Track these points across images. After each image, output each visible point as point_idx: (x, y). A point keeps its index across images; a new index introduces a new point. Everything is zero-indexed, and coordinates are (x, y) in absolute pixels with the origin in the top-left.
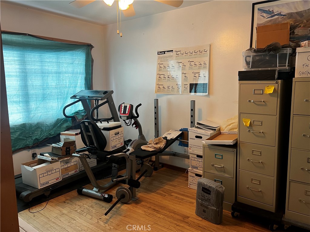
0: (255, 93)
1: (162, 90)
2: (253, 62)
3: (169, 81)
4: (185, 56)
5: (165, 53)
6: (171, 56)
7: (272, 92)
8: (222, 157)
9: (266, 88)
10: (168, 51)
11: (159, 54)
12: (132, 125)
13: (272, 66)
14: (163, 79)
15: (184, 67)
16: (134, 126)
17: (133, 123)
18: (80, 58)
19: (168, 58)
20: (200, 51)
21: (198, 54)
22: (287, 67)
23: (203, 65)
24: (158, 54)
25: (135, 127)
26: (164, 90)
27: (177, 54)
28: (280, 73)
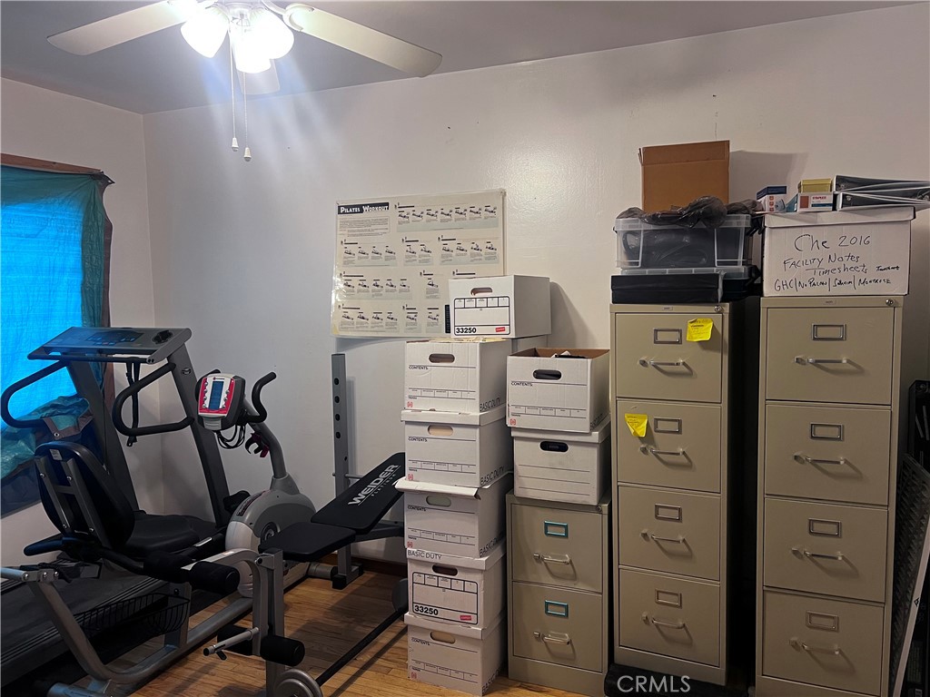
0: (659, 339)
1: (357, 323)
2: (647, 251)
3: (377, 295)
4: (428, 221)
5: (362, 211)
6: (385, 221)
7: (707, 337)
8: (566, 532)
9: (690, 325)
10: (371, 205)
11: (344, 213)
12: (247, 446)
13: (701, 263)
14: (359, 291)
15: (425, 256)
16: (255, 446)
17: (248, 436)
18: (64, 220)
19: (373, 227)
20: (472, 209)
21: (468, 218)
22: (741, 268)
23: (484, 250)
24: (339, 213)
25: (256, 451)
26: (362, 323)
27: (403, 214)
28: (729, 283)
